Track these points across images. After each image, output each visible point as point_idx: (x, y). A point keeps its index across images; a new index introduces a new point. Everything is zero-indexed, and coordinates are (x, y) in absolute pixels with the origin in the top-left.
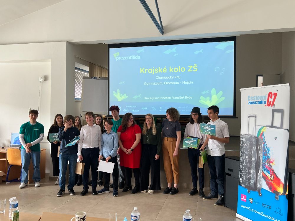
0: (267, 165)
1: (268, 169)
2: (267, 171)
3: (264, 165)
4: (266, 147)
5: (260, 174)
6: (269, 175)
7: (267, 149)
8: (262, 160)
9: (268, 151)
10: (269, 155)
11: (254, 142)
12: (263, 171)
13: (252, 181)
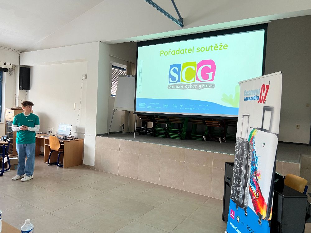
0: (254, 179)
1: (255, 183)
2: (254, 185)
3: (251, 178)
4: (255, 155)
5: (248, 188)
6: (255, 191)
7: (256, 158)
8: (250, 171)
9: (256, 160)
10: (257, 166)
11: (245, 148)
12: (250, 185)
13: (241, 195)
